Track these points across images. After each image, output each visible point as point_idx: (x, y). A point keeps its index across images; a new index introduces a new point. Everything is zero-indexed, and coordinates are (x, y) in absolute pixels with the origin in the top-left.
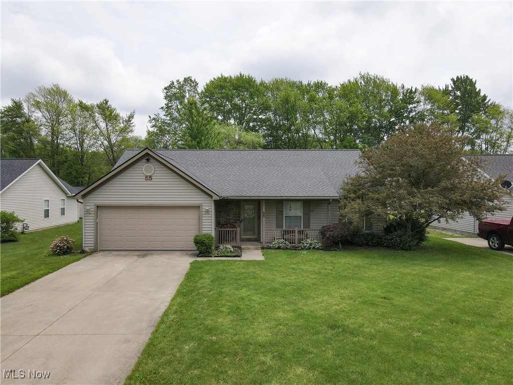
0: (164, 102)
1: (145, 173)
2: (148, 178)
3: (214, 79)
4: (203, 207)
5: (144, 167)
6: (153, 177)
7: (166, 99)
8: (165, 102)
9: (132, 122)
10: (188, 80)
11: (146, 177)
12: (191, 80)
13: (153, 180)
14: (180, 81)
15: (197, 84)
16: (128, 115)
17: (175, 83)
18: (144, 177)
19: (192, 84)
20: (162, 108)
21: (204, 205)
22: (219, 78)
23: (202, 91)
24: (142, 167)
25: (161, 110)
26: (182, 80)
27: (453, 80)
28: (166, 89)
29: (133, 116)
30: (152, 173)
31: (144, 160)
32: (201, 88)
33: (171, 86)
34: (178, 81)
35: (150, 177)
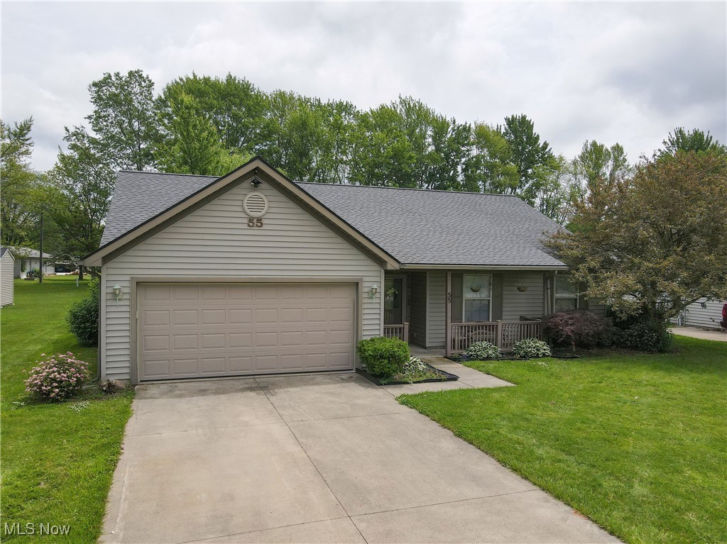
0: (91, 109)
1: (248, 211)
2: (255, 222)
3: (181, 80)
4: (366, 284)
5: (247, 198)
6: (264, 221)
7: (95, 102)
8: (94, 107)
9: (27, 137)
10: (135, 76)
11: (251, 220)
12: (141, 76)
13: (265, 227)
14: (121, 75)
15: (151, 84)
16: (19, 125)
17: (113, 78)
18: (246, 221)
19: (143, 83)
20: (90, 117)
21: (365, 279)
22: (188, 79)
23: (160, 98)
24: (240, 197)
25: (88, 120)
26: (124, 74)
27: (507, 119)
28: (95, 85)
29: (29, 127)
30: (263, 212)
31: (247, 184)
32: (158, 92)
33: (106, 81)
34: (117, 74)
35: (259, 220)
